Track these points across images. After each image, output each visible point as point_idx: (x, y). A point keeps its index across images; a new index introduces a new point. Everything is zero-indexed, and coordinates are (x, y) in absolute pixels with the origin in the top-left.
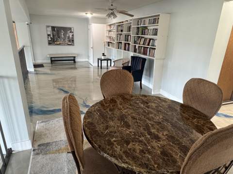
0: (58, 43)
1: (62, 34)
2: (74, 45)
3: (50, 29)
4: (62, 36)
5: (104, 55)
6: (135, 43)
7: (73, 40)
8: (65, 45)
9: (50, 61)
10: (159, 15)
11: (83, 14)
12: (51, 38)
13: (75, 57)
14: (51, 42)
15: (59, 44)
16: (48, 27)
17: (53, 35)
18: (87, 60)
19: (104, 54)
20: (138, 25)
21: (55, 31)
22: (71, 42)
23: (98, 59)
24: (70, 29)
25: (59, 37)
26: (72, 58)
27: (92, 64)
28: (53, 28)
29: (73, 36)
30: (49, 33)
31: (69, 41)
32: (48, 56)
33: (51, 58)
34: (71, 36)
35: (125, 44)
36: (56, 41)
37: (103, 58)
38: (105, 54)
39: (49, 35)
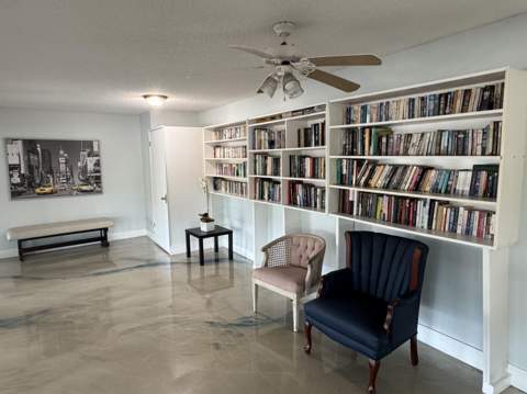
0: (47, 190)
1: (62, 160)
2: (100, 192)
3: (18, 148)
4: (63, 167)
5: (206, 218)
6: (342, 183)
7: (98, 178)
8: (71, 195)
9: (15, 252)
10: (502, 75)
11: (134, 99)
12: (21, 176)
13: (106, 230)
14: (20, 189)
15: (52, 193)
16: (10, 141)
17: (30, 168)
18: (144, 232)
19: (206, 215)
20: (349, 121)
21: (36, 153)
22: (93, 182)
23: (188, 233)
24: (89, 144)
25: (51, 172)
26: (98, 234)
27: (166, 246)
28: (30, 145)
29: (98, 164)
30: (14, 161)
31: (87, 181)
32: (9, 238)
33: (20, 242)
34: (91, 167)
35: (292, 185)
36: (39, 185)
37: (204, 227)
38: (211, 216)
39: (12, 168)
